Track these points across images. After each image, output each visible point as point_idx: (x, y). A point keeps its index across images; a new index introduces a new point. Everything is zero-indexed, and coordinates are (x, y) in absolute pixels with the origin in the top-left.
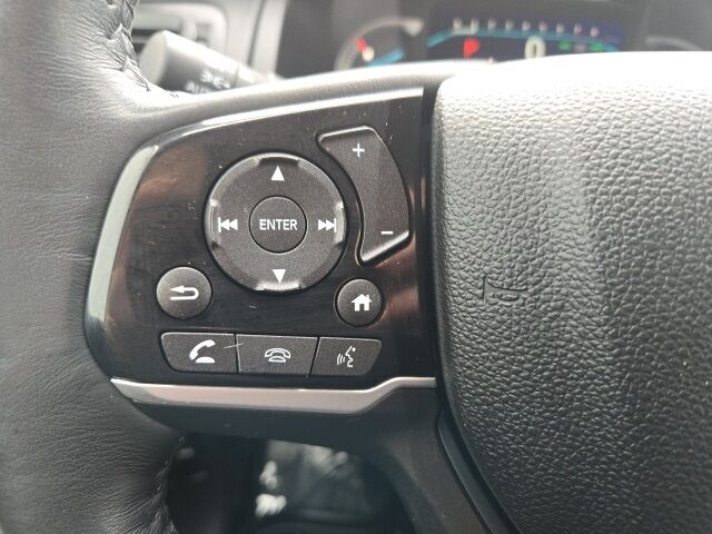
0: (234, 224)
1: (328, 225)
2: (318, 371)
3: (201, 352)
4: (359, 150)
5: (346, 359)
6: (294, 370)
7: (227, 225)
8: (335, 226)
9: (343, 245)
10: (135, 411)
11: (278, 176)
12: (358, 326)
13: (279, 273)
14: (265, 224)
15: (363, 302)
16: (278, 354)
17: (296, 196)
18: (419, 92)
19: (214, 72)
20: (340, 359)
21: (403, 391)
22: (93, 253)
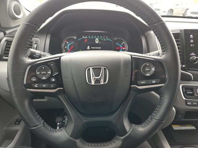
0: (39, 73)
1: (49, 72)
2: (49, 87)
3: (36, 86)
4: (52, 65)
5: (52, 86)
6: (46, 87)
7: (38, 73)
8: (50, 72)
9: (51, 74)
10: (29, 93)
11: (43, 68)
12: (53, 83)
13: (44, 77)
14: (42, 73)
15: (53, 80)
16: (44, 86)
17: (45, 70)
18: (59, 58)
19: (37, 53)
20: (51, 86)
21: (59, 89)
22: (24, 76)
